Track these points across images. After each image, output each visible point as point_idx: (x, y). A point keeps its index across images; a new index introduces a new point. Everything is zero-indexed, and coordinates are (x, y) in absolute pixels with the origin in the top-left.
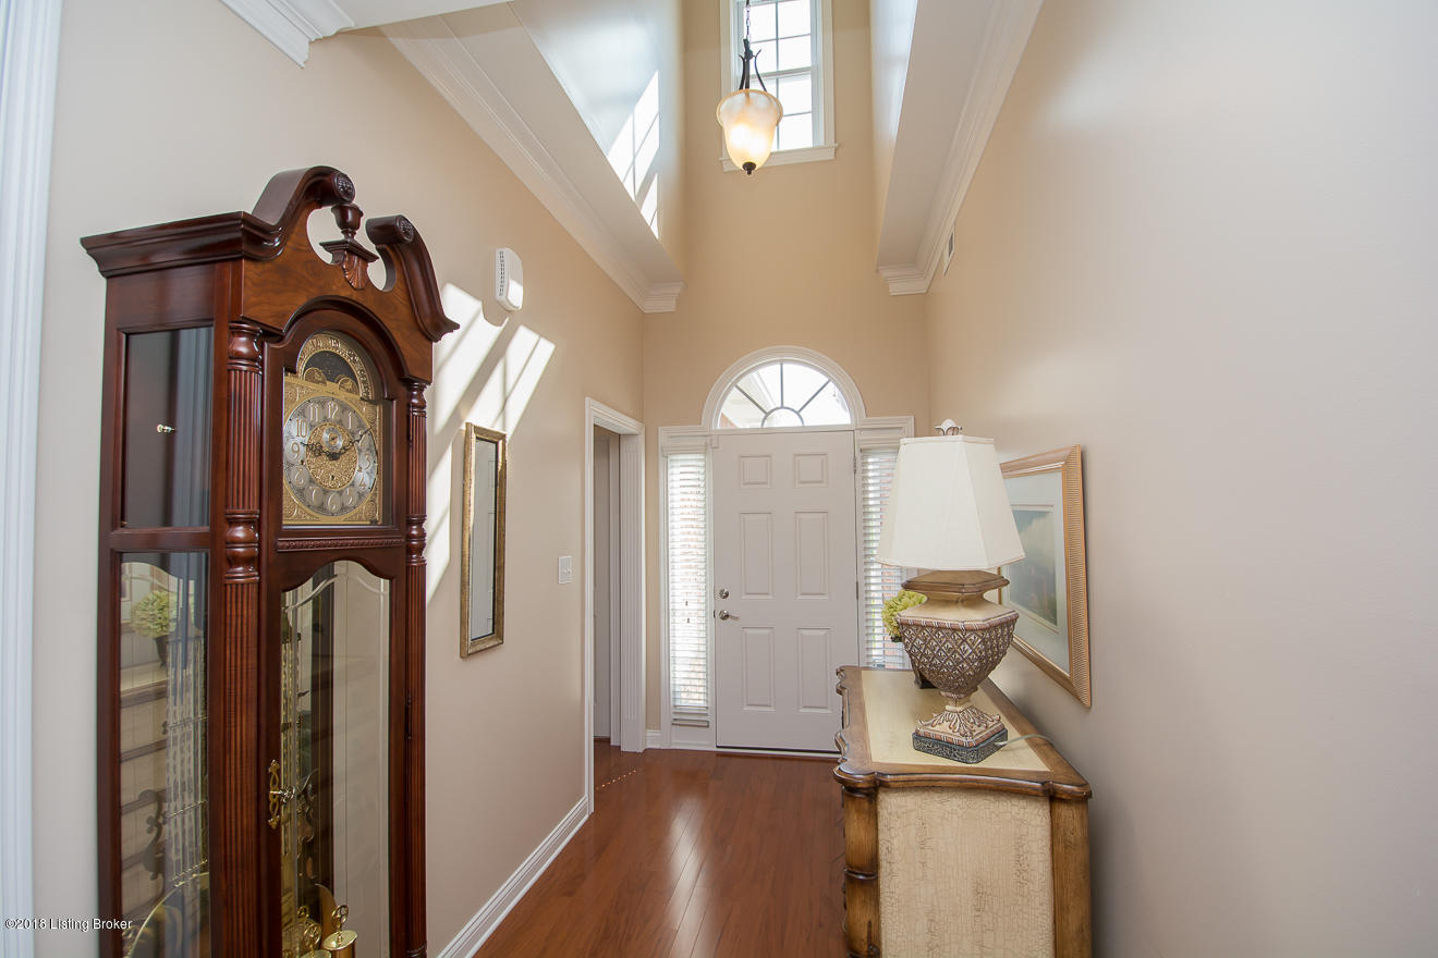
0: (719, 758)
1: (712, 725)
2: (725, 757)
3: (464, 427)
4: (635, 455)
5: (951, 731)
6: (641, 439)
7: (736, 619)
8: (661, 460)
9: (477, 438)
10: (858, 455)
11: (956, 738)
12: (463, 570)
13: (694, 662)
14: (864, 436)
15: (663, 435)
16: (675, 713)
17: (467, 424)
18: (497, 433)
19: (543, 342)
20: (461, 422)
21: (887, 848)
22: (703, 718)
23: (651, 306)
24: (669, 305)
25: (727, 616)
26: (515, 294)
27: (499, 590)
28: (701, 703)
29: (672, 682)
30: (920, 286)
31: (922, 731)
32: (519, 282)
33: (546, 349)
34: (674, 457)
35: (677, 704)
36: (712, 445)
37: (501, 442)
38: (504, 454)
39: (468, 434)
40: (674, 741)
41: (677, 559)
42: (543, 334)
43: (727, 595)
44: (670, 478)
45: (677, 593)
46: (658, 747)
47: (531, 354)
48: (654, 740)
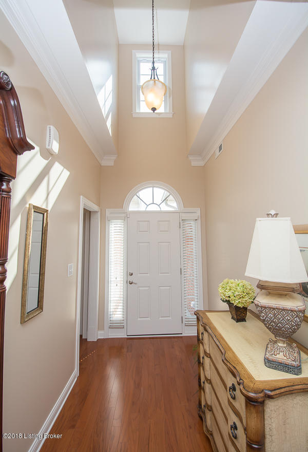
0: (128, 341)
1: (125, 327)
2: (130, 339)
3: (28, 206)
4: (96, 221)
5: (285, 358)
6: (99, 214)
7: (136, 284)
8: (107, 222)
9: (34, 211)
10: (181, 221)
11: (289, 362)
12: (23, 278)
13: (118, 302)
14: (183, 215)
15: (108, 212)
16: (110, 323)
17: (30, 204)
18: (44, 209)
19: (65, 170)
20: (26, 204)
21: (270, 429)
22: (122, 325)
23: (104, 163)
24: (111, 163)
25: (132, 283)
26: (55, 147)
27: (42, 285)
28: (121, 318)
29: (109, 310)
30: (202, 163)
31: (270, 358)
32: (57, 142)
33: (66, 174)
34: (112, 221)
35: (111, 319)
36: (127, 217)
37: (45, 214)
38: (47, 219)
39: (29, 209)
40: (109, 334)
41: (112, 260)
42: (66, 167)
43: (132, 274)
44: (110, 229)
45: (112, 274)
46: (103, 338)
47: (60, 175)
48: (101, 335)
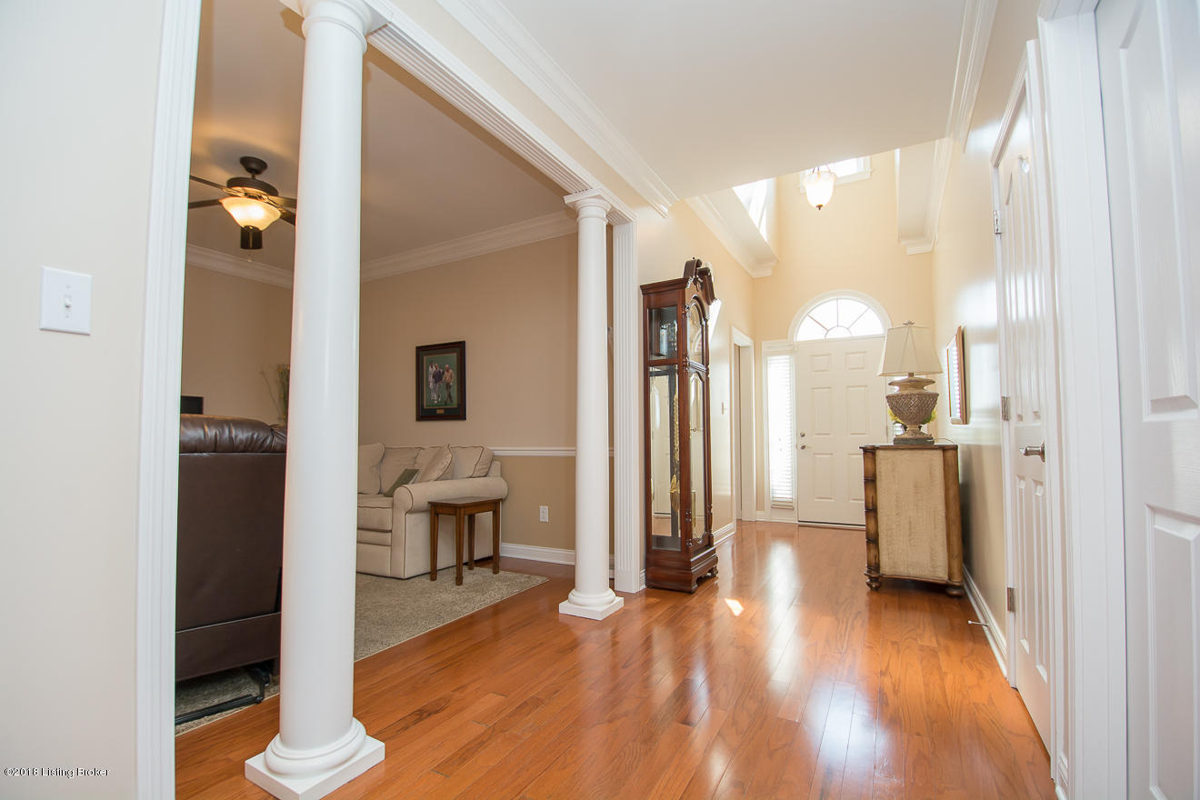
0: (799, 527)
1: (796, 509)
2: (802, 527)
4: (749, 358)
6: (753, 349)
7: (810, 448)
8: (764, 360)
15: (765, 345)
16: (773, 501)
22: (791, 505)
23: (757, 274)
24: (769, 273)
25: (804, 447)
28: (789, 496)
29: (771, 484)
30: (926, 248)
34: (772, 358)
35: (774, 496)
36: (793, 350)
40: (773, 517)
43: (804, 435)
44: (769, 370)
45: (774, 435)
46: (763, 520)
48: (761, 517)
